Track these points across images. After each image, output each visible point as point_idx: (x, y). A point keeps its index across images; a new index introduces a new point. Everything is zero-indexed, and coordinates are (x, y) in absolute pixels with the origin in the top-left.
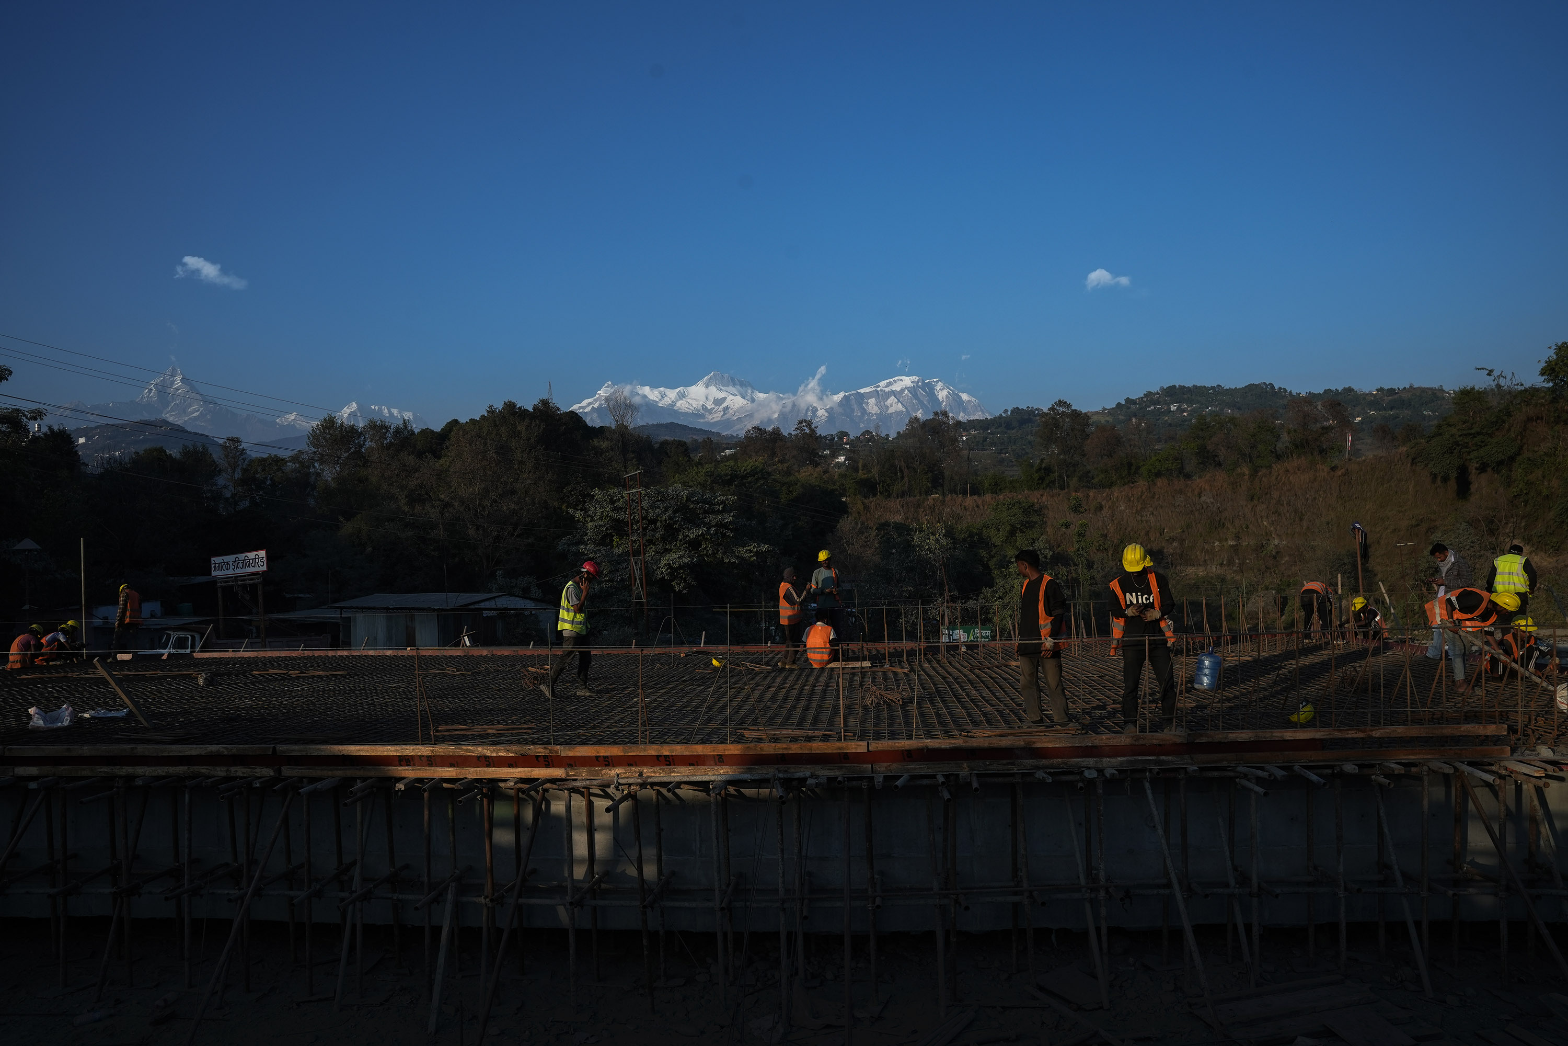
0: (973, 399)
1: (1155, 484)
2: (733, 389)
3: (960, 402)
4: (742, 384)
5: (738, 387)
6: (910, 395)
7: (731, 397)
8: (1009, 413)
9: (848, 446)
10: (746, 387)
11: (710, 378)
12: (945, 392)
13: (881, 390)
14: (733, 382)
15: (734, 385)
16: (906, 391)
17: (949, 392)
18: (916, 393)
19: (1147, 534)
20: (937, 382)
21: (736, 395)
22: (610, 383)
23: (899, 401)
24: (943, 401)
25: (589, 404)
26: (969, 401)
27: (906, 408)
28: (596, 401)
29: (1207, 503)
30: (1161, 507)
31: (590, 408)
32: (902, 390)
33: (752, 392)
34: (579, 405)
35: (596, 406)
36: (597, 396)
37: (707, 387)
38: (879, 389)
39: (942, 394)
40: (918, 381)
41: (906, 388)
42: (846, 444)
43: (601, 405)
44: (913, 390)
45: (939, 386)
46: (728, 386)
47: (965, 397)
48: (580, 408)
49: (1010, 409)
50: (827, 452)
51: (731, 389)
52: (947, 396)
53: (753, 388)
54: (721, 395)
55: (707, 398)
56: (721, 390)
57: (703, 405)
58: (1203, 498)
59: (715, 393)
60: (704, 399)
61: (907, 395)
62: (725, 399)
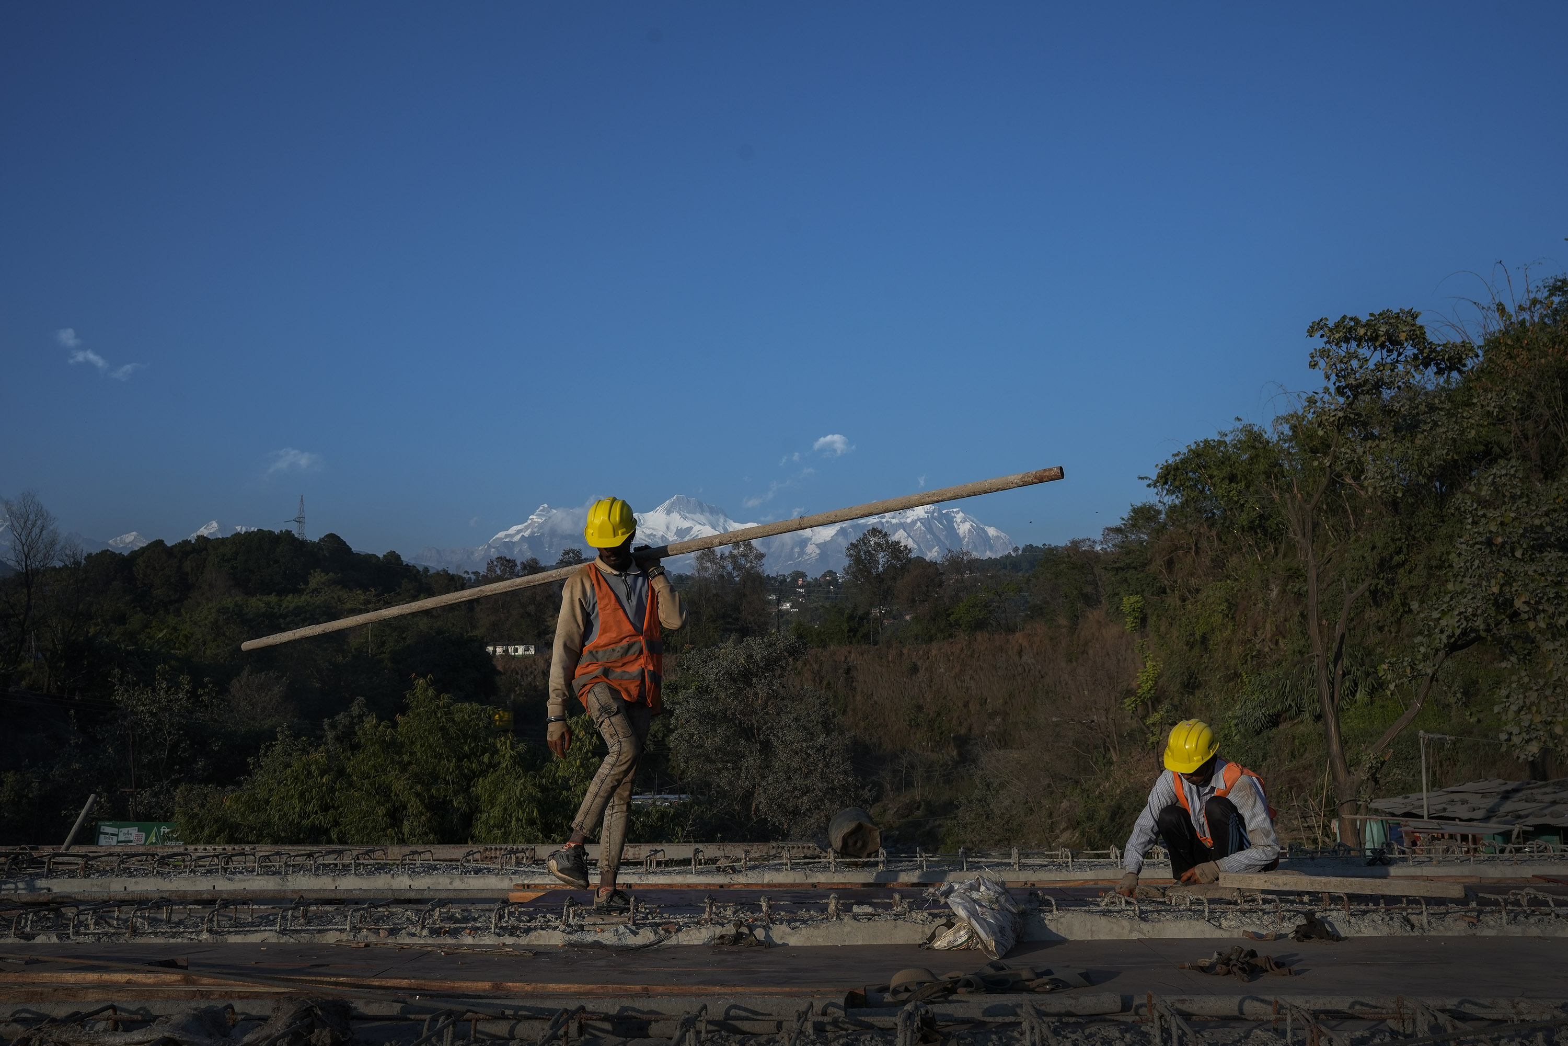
0: (1003, 535)
1: (975, 639)
2: (702, 517)
3: (986, 538)
4: (713, 511)
5: (708, 514)
6: (923, 528)
7: (698, 527)
8: (1020, 552)
9: (802, 590)
10: (717, 514)
11: (673, 503)
12: (967, 526)
13: (887, 522)
14: (701, 507)
15: (702, 512)
16: (919, 524)
17: (972, 526)
18: (930, 525)
19: (966, 705)
20: (957, 512)
21: (704, 525)
22: (546, 505)
23: (909, 536)
24: (964, 537)
25: (519, 532)
26: (998, 538)
27: (919, 545)
28: (527, 528)
29: (1028, 665)
30: (982, 669)
31: (519, 536)
32: (914, 522)
33: (725, 521)
34: (505, 533)
35: (526, 534)
36: (529, 522)
37: (668, 513)
38: (884, 520)
39: (964, 528)
40: (934, 511)
41: (919, 519)
42: (801, 587)
43: (533, 533)
44: (926, 522)
45: (959, 517)
46: (695, 513)
47: (992, 531)
48: (507, 536)
49: (1021, 546)
50: (773, 597)
51: (698, 516)
52: (969, 530)
53: (726, 515)
54: (686, 524)
55: (668, 528)
56: (685, 518)
57: (663, 536)
58: (1024, 658)
59: (678, 521)
60: (665, 528)
61: (920, 527)
62: (690, 528)
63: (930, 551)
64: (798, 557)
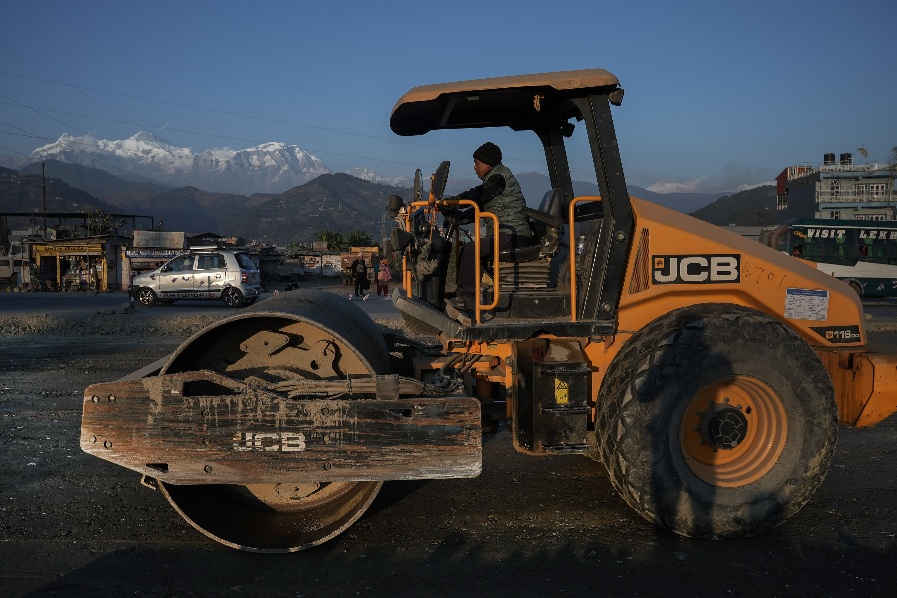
0: (318, 160)
2: (157, 143)
3: (310, 161)
4: (162, 141)
5: (159, 142)
6: (279, 155)
7: (155, 149)
10: (165, 143)
11: (140, 135)
12: (301, 154)
13: (261, 150)
14: (154, 139)
15: (157, 141)
16: (277, 152)
17: (303, 154)
18: (283, 153)
20: (296, 147)
21: (158, 148)
22: (66, 134)
23: (272, 158)
24: (300, 160)
25: (52, 148)
26: (316, 161)
27: (277, 163)
28: (58, 145)
31: (53, 151)
32: (275, 151)
33: (169, 147)
35: (59, 149)
36: (59, 142)
37: (138, 141)
38: (259, 150)
39: (299, 155)
40: (284, 146)
41: (277, 150)
44: (281, 152)
45: (297, 150)
46: (152, 142)
47: (313, 158)
51: (154, 143)
52: (302, 156)
53: (169, 144)
54: (148, 147)
55: (138, 149)
56: (147, 144)
57: (135, 153)
59: (144, 146)
60: (136, 149)
61: (278, 154)
62: (151, 150)
63: (284, 167)
64: (215, 168)
